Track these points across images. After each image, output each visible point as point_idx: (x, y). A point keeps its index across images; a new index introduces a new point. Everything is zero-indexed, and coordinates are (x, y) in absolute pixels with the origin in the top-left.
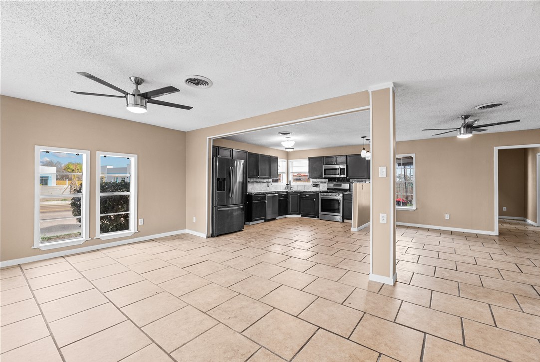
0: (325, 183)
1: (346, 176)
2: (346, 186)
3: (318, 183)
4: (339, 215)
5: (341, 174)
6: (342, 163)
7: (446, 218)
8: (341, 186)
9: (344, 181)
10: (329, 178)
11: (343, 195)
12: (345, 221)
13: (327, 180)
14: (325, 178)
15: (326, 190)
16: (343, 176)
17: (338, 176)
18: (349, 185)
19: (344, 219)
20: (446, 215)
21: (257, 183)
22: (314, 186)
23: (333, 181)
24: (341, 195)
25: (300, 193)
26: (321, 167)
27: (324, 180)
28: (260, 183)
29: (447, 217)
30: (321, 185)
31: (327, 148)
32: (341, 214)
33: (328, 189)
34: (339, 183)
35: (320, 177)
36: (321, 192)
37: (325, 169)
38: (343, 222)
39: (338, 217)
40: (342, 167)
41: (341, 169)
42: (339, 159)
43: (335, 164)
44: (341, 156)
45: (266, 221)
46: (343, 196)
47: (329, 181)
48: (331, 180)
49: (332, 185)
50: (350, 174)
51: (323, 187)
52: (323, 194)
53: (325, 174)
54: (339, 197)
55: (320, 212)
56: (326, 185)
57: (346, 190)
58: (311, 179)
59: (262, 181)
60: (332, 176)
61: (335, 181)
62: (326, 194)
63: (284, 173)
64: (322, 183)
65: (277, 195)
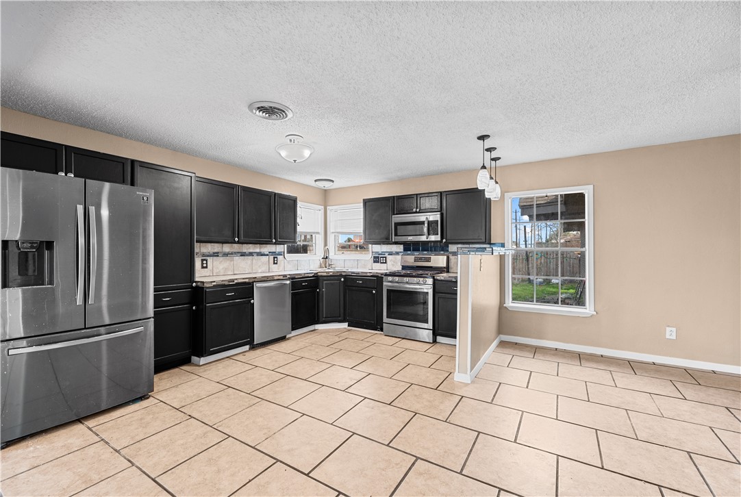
0: (397, 253)
1: (439, 239)
2: (439, 260)
3: (383, 253)
4: (425, 325)
5: (429, 234)
6: (432, 211)
7: (668, 337)
8: (428, 260)
9: (435, 250)
10: (404, 244)
11: (435, 280)
12: (439, 339)
13: (400, 248)
14: (396, 243)
15: (399, 268)
16: (433, 238)
17: (423, 238)
18: (445, 258)
19: (435, 334)
20: (668, 329)
21: (243, 254)
22: (376, 260)
23: (414, 250)
24: (430, 281)
25: (345, 277)
26: (389, 220)
27: (395, 248)
28: (251, 254)
29: (671, 333)
30: (389, 258)
31: (401, 180)
32: (430, 325)
33: (404, 268)
34: (425, 254)
35: (387, 241)
36: (386, 275)
37: (397, 224)
38: (435, 341)
39: (425, 332)
40: (431, 219)
41: (429, 223)
42: (427, 203)
43: (416, 212)
44: (429, 195)
45: (254, 347)
46: (434, 284)
47: (405, 250)
48: (409, 247)
49: (410, 259)
50: (449, 234)
51: (395, 263)
52: (390, 278)
53: (396, 235)
54: (425, 286)
55: (385, 319)
56: (399, 257)
57: (440, 270)
58: (370, 245)
59: (258, 250)
60: (410, 238)
61: (416, 249)
62: (397, 279)
63: (318, 233)
64: (391, 254)
65: (288, 282)
